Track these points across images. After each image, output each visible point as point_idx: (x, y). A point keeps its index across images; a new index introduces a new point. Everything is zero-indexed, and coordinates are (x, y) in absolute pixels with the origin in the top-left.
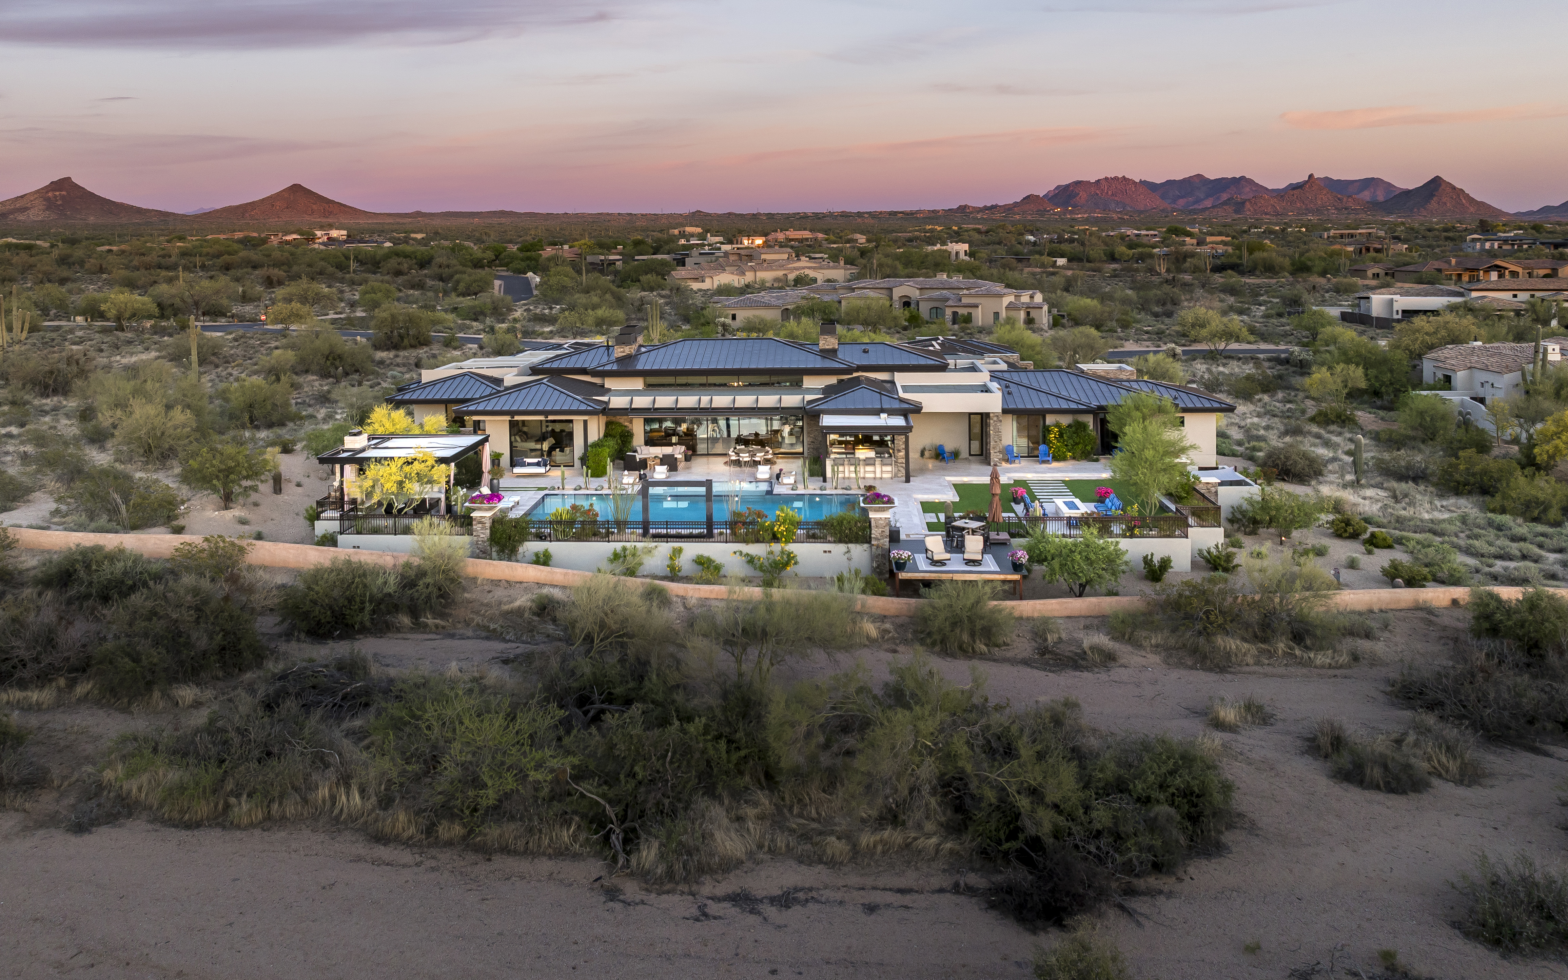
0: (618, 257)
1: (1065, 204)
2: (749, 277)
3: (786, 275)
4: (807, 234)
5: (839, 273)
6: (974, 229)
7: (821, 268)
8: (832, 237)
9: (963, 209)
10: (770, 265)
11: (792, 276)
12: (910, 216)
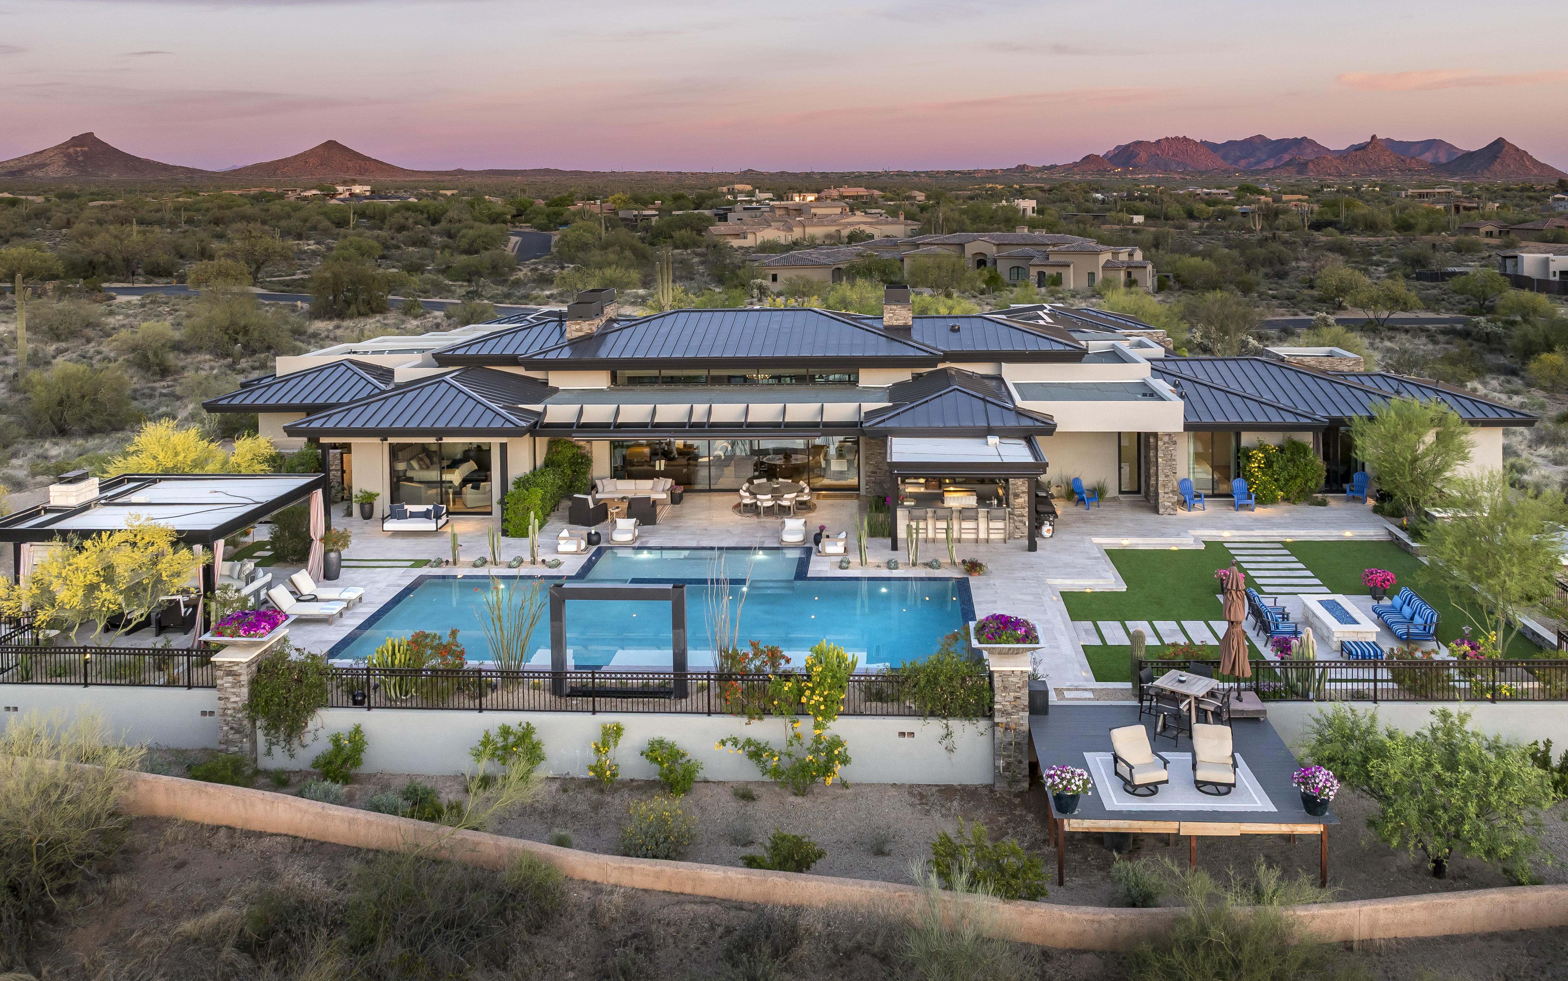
0: (654, 212)
1: (1125, 164)
2: (797, 233)
3: (839, 231)
4: (862, 191)
5: (898, 229)
6: (1037, 188)
7: (878, 223)
8: (889, 195)
9: (1021, 168)
10: (822, 220)
11: (845, 232)
12: (967, 175)
